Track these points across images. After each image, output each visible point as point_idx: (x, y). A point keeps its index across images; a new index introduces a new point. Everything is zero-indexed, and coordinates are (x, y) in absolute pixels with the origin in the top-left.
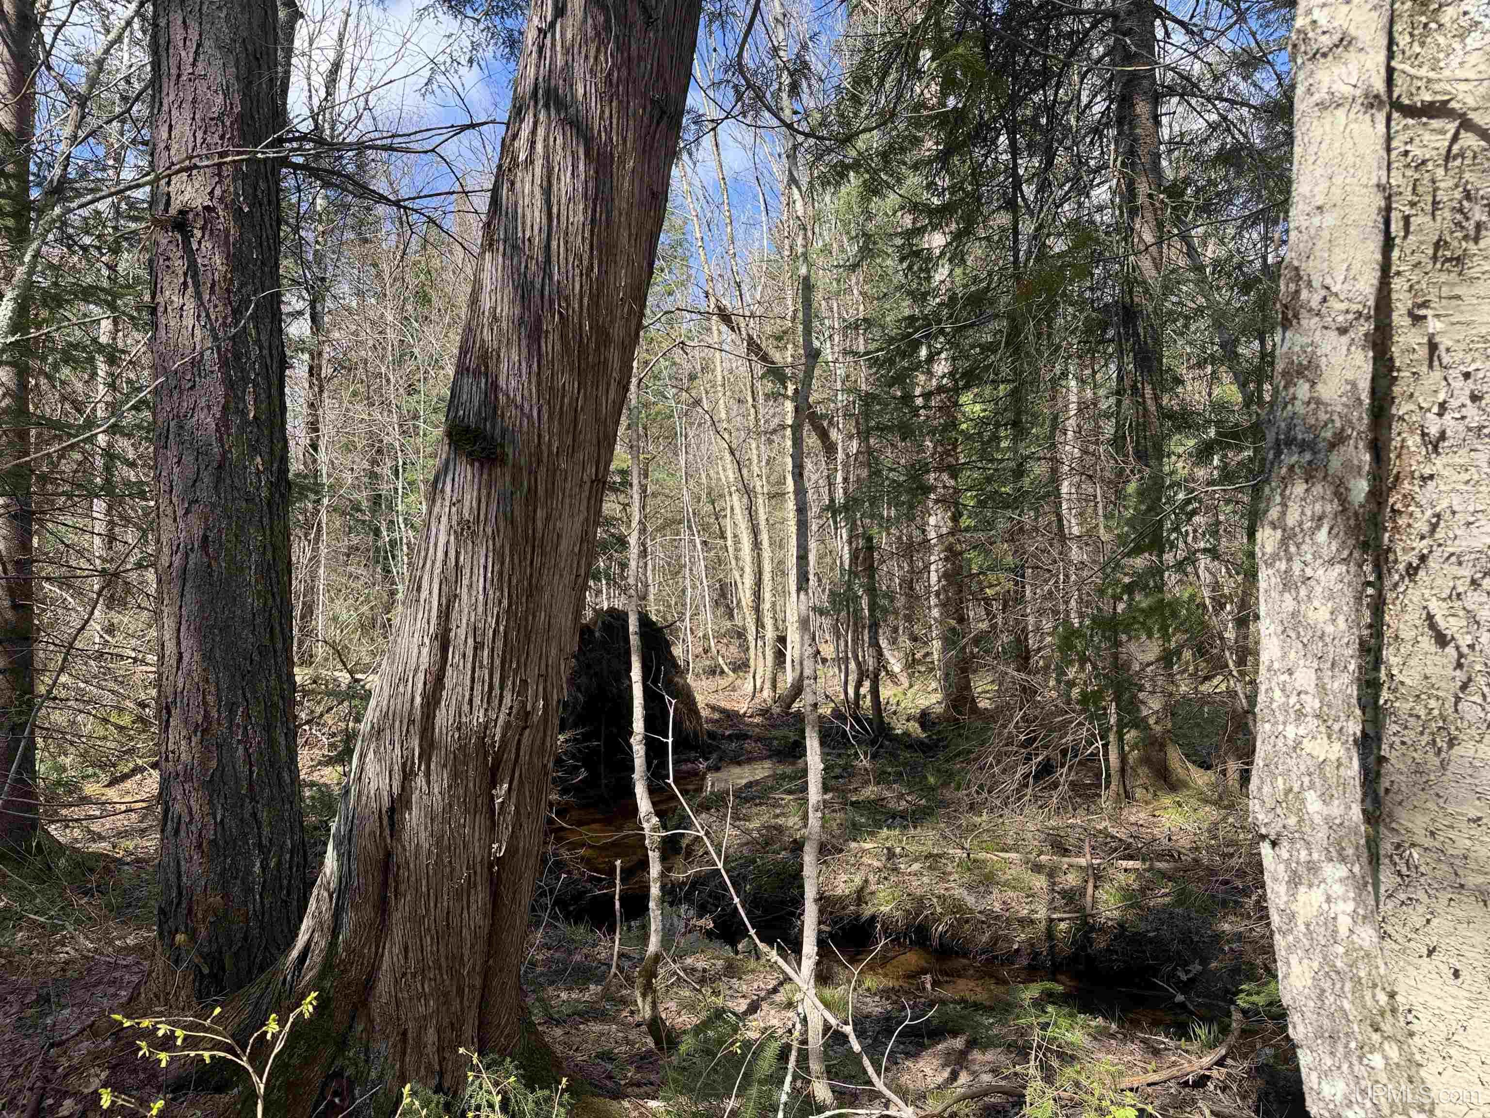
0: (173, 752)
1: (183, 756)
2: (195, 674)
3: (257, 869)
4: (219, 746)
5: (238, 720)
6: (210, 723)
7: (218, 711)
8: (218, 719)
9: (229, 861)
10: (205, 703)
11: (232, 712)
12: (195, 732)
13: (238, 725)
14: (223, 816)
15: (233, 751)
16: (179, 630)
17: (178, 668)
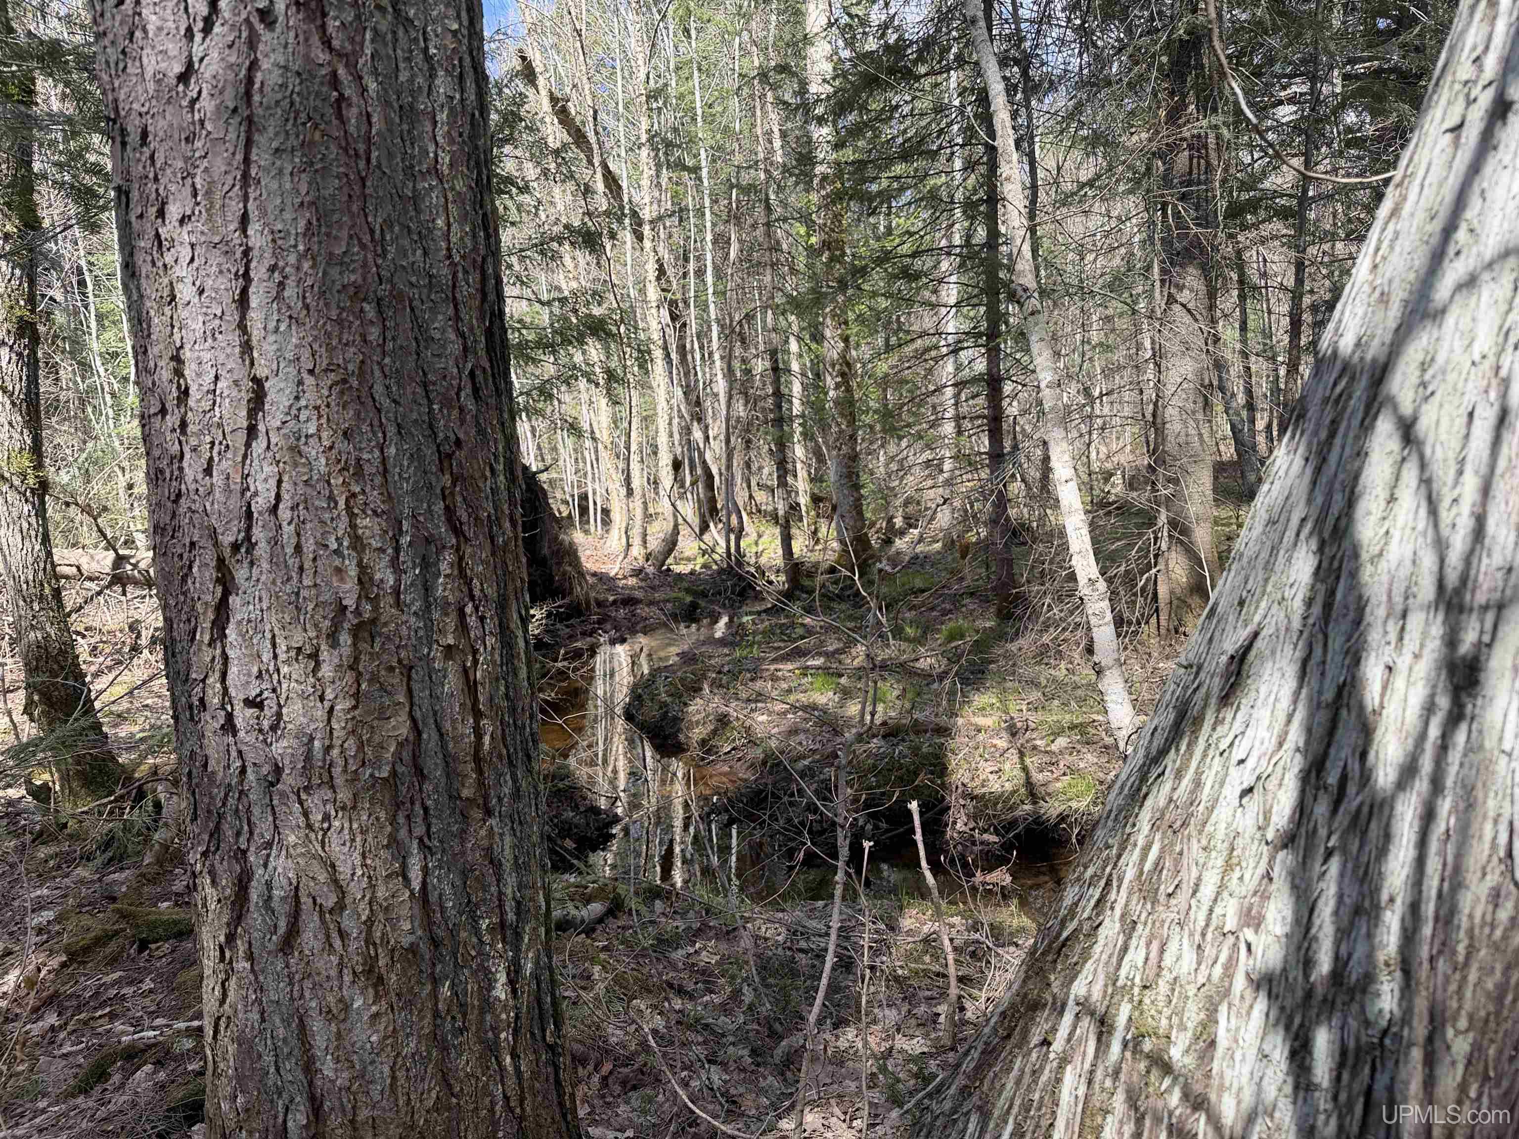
0: (252, 703)
1: (294, 713)
2: (312, 450)
3: (500, 992)
4: (408, 670)
5: (443, 588)
6: (375, 602)
7: (394, 563)
8: (397, 592)
9: (445, 990)
10: (358, 544)
11: (427, 565)
12: (333, 639)
13: (445, 605)
14: (425, 870)
15: (433, 678)
16: (243, 302)
17: (252, 431)
